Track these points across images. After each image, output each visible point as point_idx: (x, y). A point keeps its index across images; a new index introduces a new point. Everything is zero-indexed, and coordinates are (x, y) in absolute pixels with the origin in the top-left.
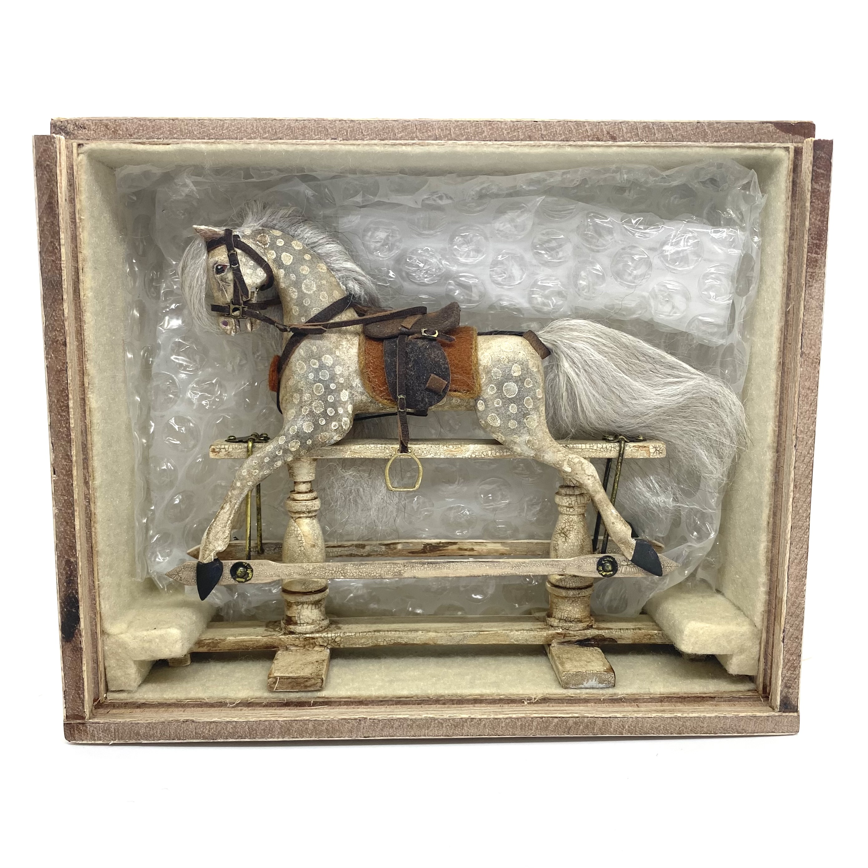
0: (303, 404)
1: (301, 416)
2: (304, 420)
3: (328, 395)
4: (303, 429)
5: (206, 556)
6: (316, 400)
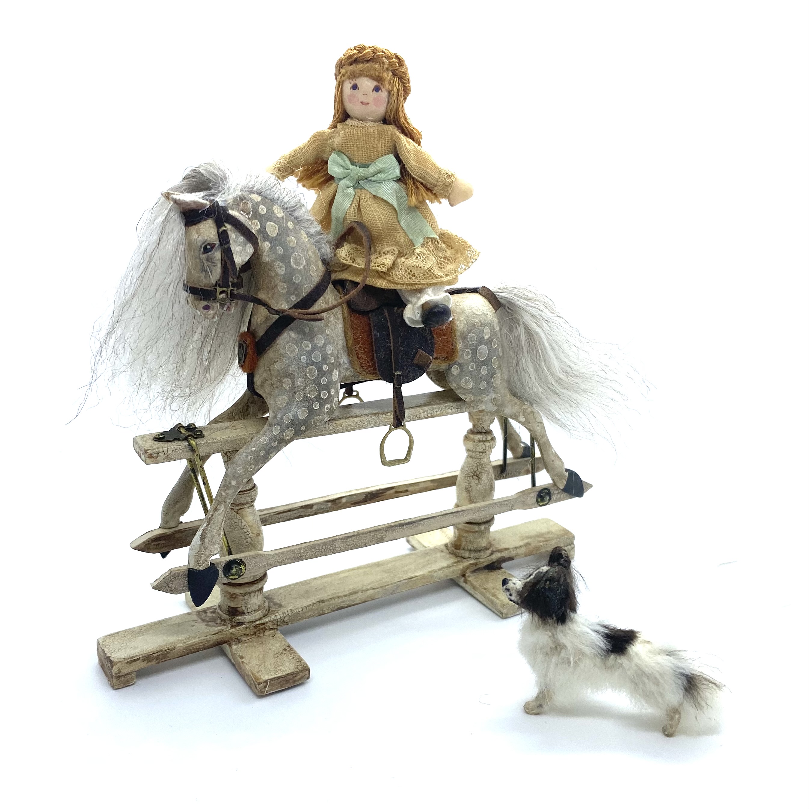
0: (296, 389)
1: (295, 403)
2: (299, 407)
3: (322, 377)
4: (298, 416)
5: (201, 562)
6: (310, 384)
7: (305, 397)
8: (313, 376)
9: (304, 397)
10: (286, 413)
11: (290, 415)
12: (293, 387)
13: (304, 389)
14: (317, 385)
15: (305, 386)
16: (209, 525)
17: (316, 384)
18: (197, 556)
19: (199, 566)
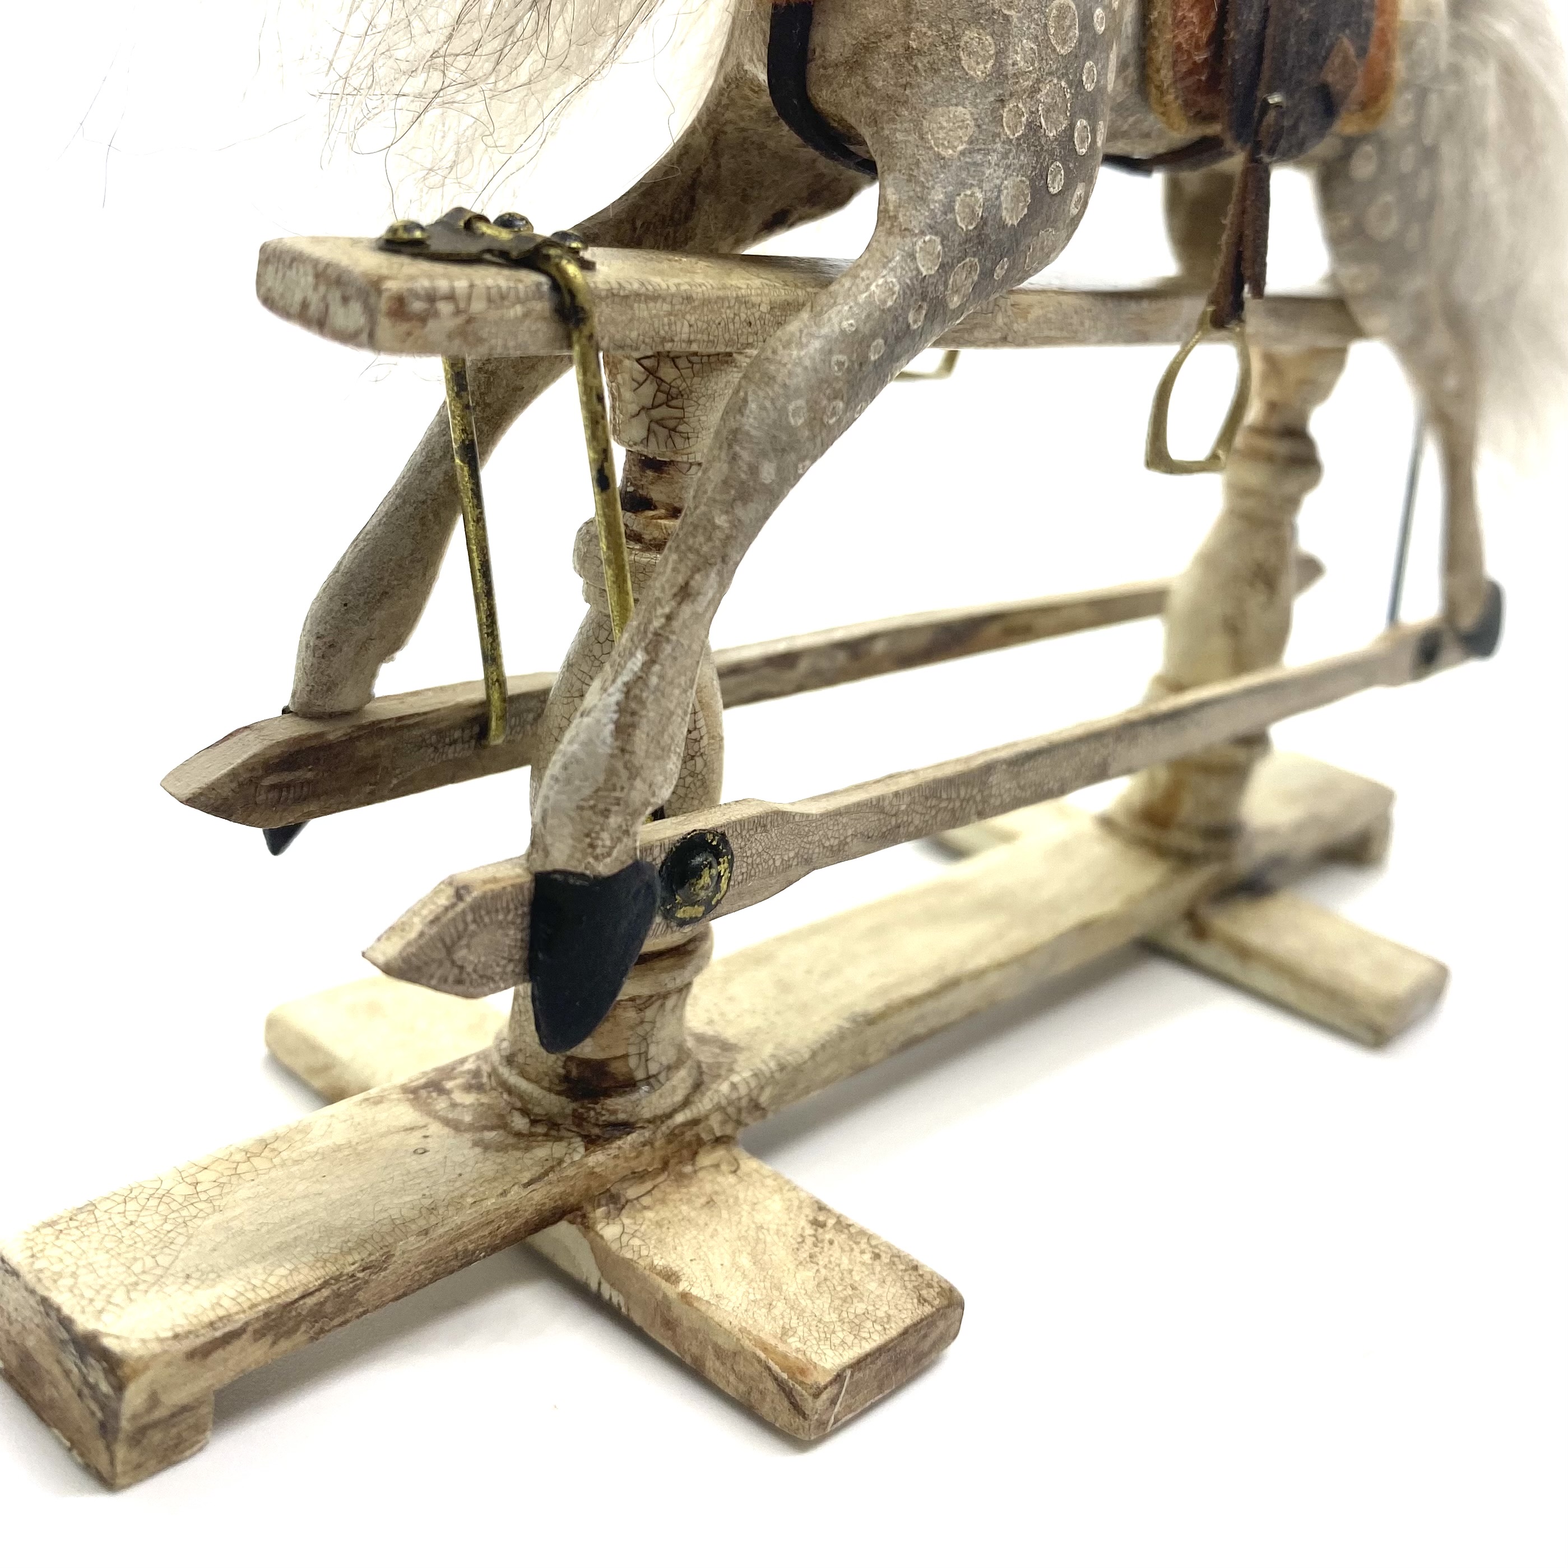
0: (1010, 86)
1: (998, 146)
2: (1009, 167)
3: (1087, 57)
4: (999, 207)
5: (606, 839)
6: (1050, 74)
7: (1033, 128)
8: (1064, 42)
9: (1029, 124)
10: (963, 185)
11: (980, 195)
12: (999, 75)
13: (1034, 90)
14: (1070, 84)
15: (1038, 81)
16: (652, 662)
17: (1068, 82)
18: (588, 813)
19: (596, 858)
